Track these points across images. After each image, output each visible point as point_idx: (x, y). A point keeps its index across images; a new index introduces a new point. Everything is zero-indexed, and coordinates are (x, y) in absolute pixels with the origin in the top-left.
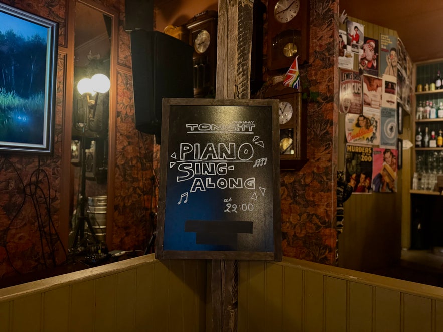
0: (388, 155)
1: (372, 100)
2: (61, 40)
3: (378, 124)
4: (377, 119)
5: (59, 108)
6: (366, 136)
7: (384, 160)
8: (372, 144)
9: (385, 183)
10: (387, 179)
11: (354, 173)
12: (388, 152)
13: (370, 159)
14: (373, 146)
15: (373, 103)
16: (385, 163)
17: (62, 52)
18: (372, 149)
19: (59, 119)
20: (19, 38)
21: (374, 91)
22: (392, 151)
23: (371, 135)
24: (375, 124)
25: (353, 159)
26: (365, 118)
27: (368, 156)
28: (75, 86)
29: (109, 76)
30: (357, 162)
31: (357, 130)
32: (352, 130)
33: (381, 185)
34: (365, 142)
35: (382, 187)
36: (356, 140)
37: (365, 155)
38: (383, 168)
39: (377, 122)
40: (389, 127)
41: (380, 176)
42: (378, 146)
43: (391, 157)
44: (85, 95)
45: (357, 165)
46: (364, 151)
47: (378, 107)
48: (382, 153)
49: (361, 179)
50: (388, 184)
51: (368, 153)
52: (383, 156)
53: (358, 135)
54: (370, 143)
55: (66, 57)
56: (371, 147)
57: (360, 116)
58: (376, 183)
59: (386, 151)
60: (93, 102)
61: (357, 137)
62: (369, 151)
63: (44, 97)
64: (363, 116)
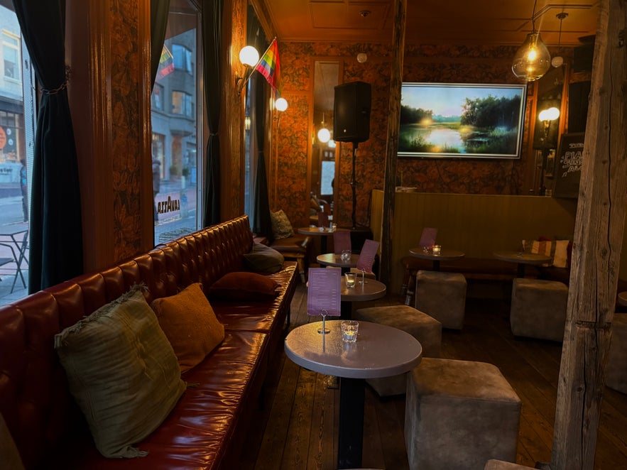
2: (530, 92)
5: (526, 133)
17: (529, 99)
19: (525, 139)
20: (507, 100)
28: (537, 117)
29: (560, 109)
44: (543, 122)
55: (532, 102)
60: (548, 126)
63: (518, 128)
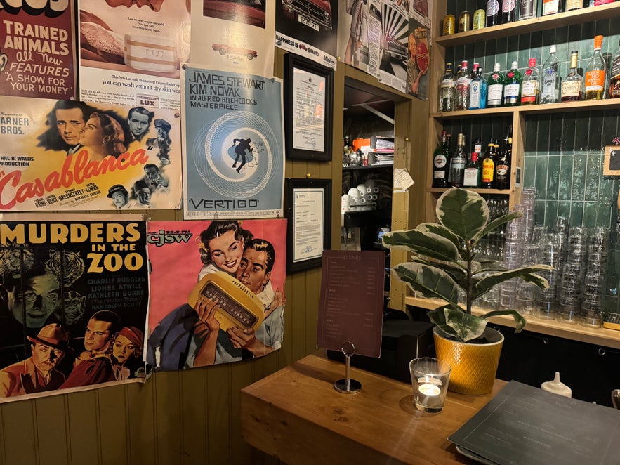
0: (223, 241)
1: (129, 42)
3: (174, 134)
4: (162, 113)
6: (105, 181)
7: (208, 259)
8: (146, 207)
9: (214, 336)
10: (221, 321)
11: (48, 322)
12: (222, 231)
13: (134, 263)
14: (149, 213)
15: (136, 51)
16: (211, 269)
18: (141, 226)
21: (146, 7)
22: (243, 226)
23: (140, 173)
24: (154, 132)
25: (40, 271)
26: (88, 111)
27: (123, 254)
30: (62, 280)
31: (57, 159)
32: (25, 161)
33: (193, 346)
34: (103, 203)
35: (197, 354)
36: (52, 199)
37: (109, 249)
38: (200, 287)
39: (165, 127)
40: (228, 143)
41: (188, 318)
42: (178, 213)
43: (240, 246)
45: (61, 292)
46: (104, 235)
47: (170, 68)
48: (197, 236)
49: (87, 336)
50: (225, 338)
51: (124, 242)
52: (202, 245)
53: (55, 180)
54: (133, 205)
56: (139, 217)
57: (69, 105)
58: (169, 342)
59: (215, 229)
61: (57, 185)
62: (126, 235)
64: (83, 105)
